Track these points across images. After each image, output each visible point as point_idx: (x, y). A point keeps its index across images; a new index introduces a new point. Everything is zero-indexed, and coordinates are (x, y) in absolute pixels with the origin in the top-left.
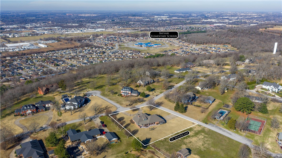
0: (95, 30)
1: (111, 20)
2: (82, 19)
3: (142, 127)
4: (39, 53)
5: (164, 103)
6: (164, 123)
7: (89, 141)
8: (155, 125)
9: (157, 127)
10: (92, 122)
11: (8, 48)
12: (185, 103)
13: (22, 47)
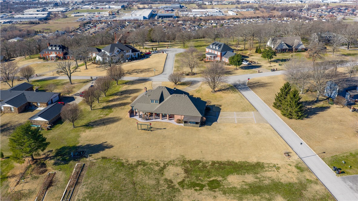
3: (135, 117)
4: (218, 19)
5: (269, 87)
6: (197, 123)
7: (10, 108)
8: (173, 122)
9: (168, 128)
10: (85, 84)
11: (192, 13)
12: (330, 97)
13: (207, 13)
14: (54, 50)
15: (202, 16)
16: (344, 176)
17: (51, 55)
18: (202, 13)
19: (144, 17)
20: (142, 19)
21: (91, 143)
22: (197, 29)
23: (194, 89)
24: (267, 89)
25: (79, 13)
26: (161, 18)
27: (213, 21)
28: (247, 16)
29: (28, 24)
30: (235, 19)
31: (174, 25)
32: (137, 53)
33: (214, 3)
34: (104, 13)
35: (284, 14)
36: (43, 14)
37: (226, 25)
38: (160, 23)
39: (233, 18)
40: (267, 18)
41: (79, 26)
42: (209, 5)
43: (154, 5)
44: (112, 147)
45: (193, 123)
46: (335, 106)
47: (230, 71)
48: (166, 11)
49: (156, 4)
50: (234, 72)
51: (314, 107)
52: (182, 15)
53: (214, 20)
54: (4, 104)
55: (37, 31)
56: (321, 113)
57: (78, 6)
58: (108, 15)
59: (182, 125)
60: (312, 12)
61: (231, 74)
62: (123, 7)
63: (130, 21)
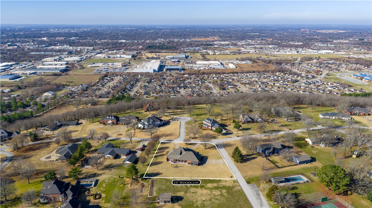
0: (318, 52)
1: (358, 40)
2: (317, 37)
3: (169, 162)
4: (219, 73)
5: (233, 147)
6: (197, 164)
7: (110, 157)
8: (186, 164)
9: (184, 167)
10: (139, 143)
11: (196, 65)
12: (259, 153)
13: (210, 66)
14: (110, 119)
15: (205, 69)
16: (250, 184)
17: (108, 122)
18: (205, 65)
19: (154, 69)
20: (152, 72)
21: (153, 172)
22: (200, 84)
23: (196, 147)
24: (232, 148)
25: (94, 63)
26: (169, 71)
27: (214, 75)
28: (245, 70)
29: (52, 76)
30: (234, 73)
31: (181, 79)
32: (162, 122)
33: (217, 52)
34: (116, 64)
35: (278, 69)
36: (62, 65)
37: (225, 80)
38: (168, 76)
39: (232, 73)
40: (261, 73)
41: (99, 79)
42: (212, 55)
43: (162, 54)
44: (162, 174)
45: (195, 164)
46: (259, 157)
47: (215, 137)
48: (173, 62)
49: (163, 53)
50: (217, 137)
51: (250, 157)
52: (187, 68)
53: (216, 74)
54: (107, 155)
55: (64, 84)
56: (252, 161)
57: (90, 54)
58: (121, 67)
59: (190, 165)
60: (303, 66)
61: (215, 138)
62: (133, 56)
63: (142, 74)
